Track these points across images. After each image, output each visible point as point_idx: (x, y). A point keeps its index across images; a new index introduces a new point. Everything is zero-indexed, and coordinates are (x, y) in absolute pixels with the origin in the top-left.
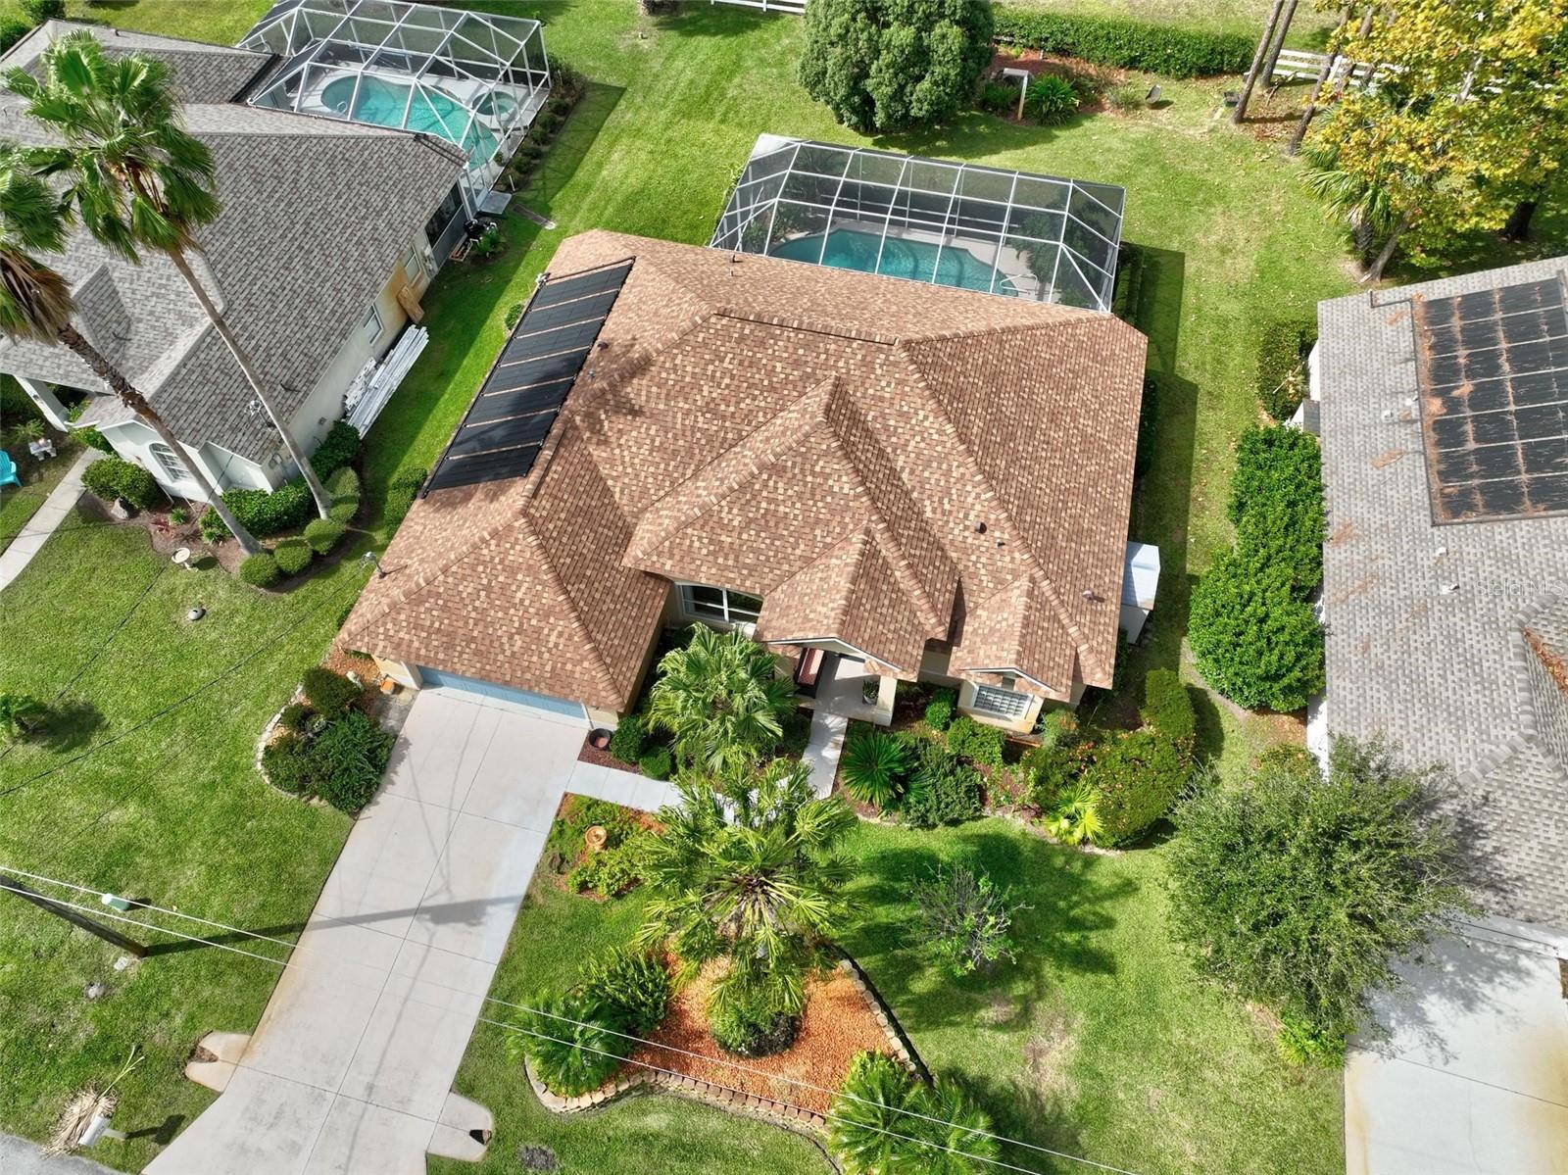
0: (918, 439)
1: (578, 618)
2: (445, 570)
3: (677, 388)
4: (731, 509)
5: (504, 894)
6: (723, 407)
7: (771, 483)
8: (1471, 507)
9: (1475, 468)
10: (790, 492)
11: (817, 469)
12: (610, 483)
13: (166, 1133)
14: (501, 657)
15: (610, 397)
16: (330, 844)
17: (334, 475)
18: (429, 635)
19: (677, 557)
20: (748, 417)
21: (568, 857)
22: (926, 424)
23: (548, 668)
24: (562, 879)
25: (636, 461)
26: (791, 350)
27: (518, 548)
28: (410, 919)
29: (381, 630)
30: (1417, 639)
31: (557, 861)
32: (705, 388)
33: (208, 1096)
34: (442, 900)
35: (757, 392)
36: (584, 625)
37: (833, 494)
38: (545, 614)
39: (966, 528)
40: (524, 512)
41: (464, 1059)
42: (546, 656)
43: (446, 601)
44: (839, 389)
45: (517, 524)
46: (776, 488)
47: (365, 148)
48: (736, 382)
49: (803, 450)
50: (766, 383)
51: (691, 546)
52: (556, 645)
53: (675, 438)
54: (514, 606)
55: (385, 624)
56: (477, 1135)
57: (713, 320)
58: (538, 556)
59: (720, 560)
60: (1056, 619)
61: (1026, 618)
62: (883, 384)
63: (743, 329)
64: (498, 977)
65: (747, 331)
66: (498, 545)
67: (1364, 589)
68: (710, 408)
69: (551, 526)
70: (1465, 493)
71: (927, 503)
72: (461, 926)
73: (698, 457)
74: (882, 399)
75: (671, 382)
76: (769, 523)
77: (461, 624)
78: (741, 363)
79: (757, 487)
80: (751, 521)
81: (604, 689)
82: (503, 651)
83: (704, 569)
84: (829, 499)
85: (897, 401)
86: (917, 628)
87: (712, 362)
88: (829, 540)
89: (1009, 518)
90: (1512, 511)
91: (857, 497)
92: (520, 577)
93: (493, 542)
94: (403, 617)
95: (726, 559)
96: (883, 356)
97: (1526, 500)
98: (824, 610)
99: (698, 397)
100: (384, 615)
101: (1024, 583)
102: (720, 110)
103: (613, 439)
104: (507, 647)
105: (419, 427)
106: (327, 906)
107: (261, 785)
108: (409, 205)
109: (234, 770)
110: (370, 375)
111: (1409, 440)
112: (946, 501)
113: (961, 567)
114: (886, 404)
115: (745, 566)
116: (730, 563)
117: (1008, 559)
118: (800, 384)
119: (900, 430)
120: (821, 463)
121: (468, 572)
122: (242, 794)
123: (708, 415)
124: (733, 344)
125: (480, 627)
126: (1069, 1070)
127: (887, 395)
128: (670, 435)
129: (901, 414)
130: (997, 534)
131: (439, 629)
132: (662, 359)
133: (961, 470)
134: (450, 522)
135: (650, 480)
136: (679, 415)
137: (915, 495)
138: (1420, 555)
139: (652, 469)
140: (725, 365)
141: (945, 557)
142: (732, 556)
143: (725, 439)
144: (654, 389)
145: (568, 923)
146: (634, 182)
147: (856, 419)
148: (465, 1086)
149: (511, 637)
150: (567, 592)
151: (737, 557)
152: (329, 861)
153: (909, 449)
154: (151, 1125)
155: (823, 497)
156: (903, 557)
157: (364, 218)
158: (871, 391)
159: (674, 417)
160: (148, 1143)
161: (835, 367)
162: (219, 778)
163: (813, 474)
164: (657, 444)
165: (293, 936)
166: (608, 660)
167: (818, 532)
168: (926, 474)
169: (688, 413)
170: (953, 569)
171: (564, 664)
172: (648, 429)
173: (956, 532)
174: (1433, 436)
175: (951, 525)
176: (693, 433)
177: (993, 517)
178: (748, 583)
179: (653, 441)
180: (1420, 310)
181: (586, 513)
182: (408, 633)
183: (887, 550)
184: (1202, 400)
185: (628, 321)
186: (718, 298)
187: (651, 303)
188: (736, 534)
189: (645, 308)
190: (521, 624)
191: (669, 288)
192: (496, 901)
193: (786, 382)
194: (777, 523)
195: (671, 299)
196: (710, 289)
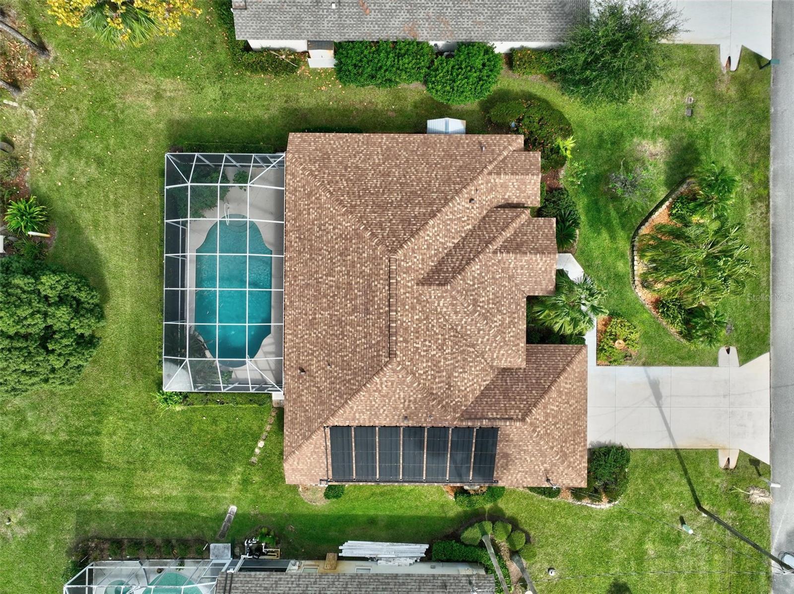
0: (438, 238)
1: (558, 377)
2: (552, 448)
3: (435, 368)
4: (496, 322)
5: (645, 375)
6: (440, 341)
7: (481, 304)
10: (484, 294)
11: (471, 283)
12: (482, 388)
13: (755, 462)
14: (578, 407)
15: (444, 403)
16: (642, 455)
17: (467, 542)
19: (518, 341)
20: (442, 327)
21: (624, 354)
22: (431, 234)
23: (578, 384)
24: (633, 353)
25: (471, 378)
26: (407, 313)
27: (538, 417)
28: (663, 409)
31: (627, 358)
32: (432, 353)
33: (742, 454)
34: (652, 399)
35: (430, 326)
36: (559, 374)
37: (481, 273)
38: (560, 392)
40: (523, 420)
41: (707, 366)
42: (575, 387)
43: (563, 442)
44: (426, 281)
45: (529, 421)
46: (483, 301)
48: (427, 338)
49: (464, 292)
50: (425, 322)
51: (513, 337)
52: (570, 383)
53: (457, 362)
54: (559, 409)
55: (576, 467)
56: (728, 351)
57: (398, 359)
58: (540, 406)
59: (516, 320)
60: (503, 161)
61: (512, 174)
62: (415, 260)
63: (401, 342)
64: (676, 364)
65: (401, 339)
66: (538, 427)
67: (446, 23)
68: (441, 348)
69: (522, 406)
71: (465, 228)
72: (660, 387)
73: (464, 348)
74: (423, 259)
75: (432, 372)
76: (497, 301)
77: (570, 431)
78: (417, 338)
79: (484, 311)
80: (498, 310)
82: (576, 407)
83: (520, 327)
84: (483, 274)
85: (422, 252)
86: (529, 223)
87: (420, 353)
88: (500, 271)
89: (465, 187)
91: (480, 261)
92: (548, 411)
93: (538, 430)
94: (572, 460)
95: (515, 318)
96: (402, 263)
99: (437, 356)
100: (573, 469)
101: (492, 178)
102: (86, 439)
103: (463, 394)
105: (413, 518)
106: (666, 444)
109: (621, 512)
112: (463, 219)
113: (489, 208)
114: (425, 257)
115: (516, 308)
116: (516, 315)
117: (482, 186)
118: (423, 304)
119: (436, 247)
120: (469, 282)
121: (551, 437)
122: (631, 503)
123: (445, 348)
124: (409, 344)
125: (569, 421)
126: (655, 142)
127: (421, 257)
128: (457, 365)
129: (428, 248)
130: (473, 193)
132: (422, 381)
133: (449, 214)
134: (520, 459)
135: (478, 368)
136: (447, 363)
137: (463, 235)
139: (473, 369)
140: (419, 346)
141: (487, 215)
142: (514, 316)
143: (454, 336)
144: (437, 380)
145: (650, 345)
147: (437, 269)
148: (715, 362)
149: (571, 406)
150: (549, 387)
151: (513, 313)
152: (649, 452)
153: (443, 241)
154: (755, 470)
155: (483, 277)
156: (501, 234)
158: (420, 266)
159: (448, 365)
160: (760, 467)
161: (412, 287)
162: (625, 517)
163: (474, 285)
164: (461, 370)
165: (681, 452)
166: (569, 358)
167: (498, 277)
168: (453, 231)
169: (445, 359)
170: (491, 211)
171: (576, 377)
172: (456, 377)
173: (475, 212)
175: (473, 215)
176: (454, 353)
177: (466, 196)
178: (523, 305)
179: (461, 373)
181: (505, 393)
183: (499, 242)
185: (386, 412)
186: (373, 364)
187: (373, 403)
188: (505, 316)
189: (377, 405)
190: (566, 403)
191: (364, 396)
192: (648, 377)
193: (422, 311)
194: (498, 297)
195: (375, 391)
196: (360, 373)
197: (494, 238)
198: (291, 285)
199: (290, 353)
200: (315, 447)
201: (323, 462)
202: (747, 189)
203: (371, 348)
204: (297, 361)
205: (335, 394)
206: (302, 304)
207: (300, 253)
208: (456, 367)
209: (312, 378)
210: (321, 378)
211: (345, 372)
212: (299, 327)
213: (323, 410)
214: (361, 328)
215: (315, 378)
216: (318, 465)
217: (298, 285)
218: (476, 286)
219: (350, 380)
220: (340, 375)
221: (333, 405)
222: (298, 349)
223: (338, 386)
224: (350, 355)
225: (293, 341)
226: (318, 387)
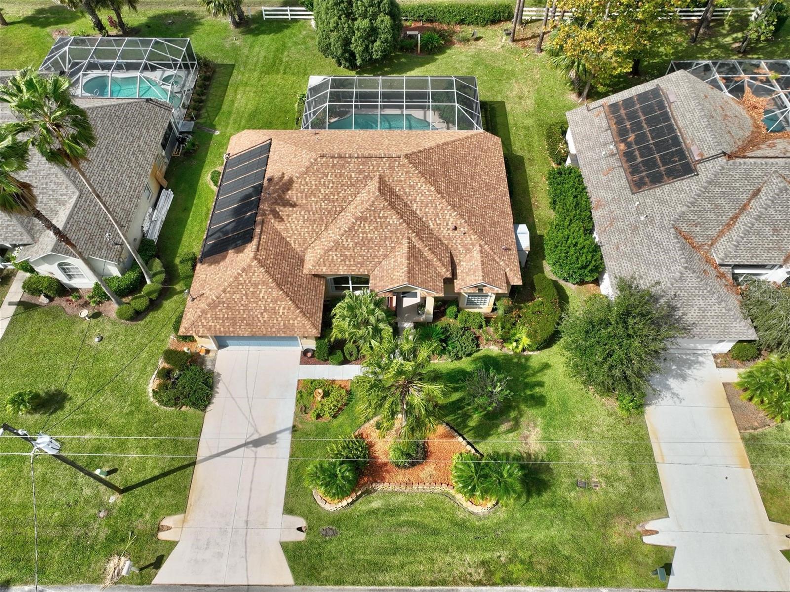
0: (420, 195)
1: (291, 300)
2: (224, 291)
4: (347, 240)
5: (283, 428)
6: (332, 197)
7: (362, 225)
8: (645, 184)
9: (643, 168)
10: (371, 228)
11: (381, 215)
12: (288, 239)
13: (158, 563)
16: (196, 425)
17: (150, 263)
18: (223, 321)
19: (328, 265)
20: (344, 199)
21: (308, 406)
22: (422, 188)
23: (282, 324)
24: (308, 416)
25: (298, 227)
26: (357, 167)
27: (256, 274)
28: (243, 448)
29: (200, 323)
30: (636, 240)
31: (303, 408)
32: (322, 190)
33: (172, 545)
34: (256, 437)
35: (346, 188)
36: (294, 302)
37: (390, 225)
38: (275, 301)
39: (448, 229)
40: (255, 258)
41: (285, 500)
42: (280, 319)
43: (228, 305)
44: (381, 180)
45: (253, 264)
46: (365, 227)
47: (124, 109)
49: (373, 208)
50: (349, 183)
51: (333, 259)
52: (283, 313)
53: (313, 214)
54: (260, 300)
56: (300, 529)
57: (319, 159)
58: (266, 276)
59: (347, 263)
60: (494, 260)
61: (482, 261)
62: (400, 174)
63: (333, 161)
64: (291, 463)
65: (335, 162)
66: (246, 275)
67: (611, 225)
68: (326, 198)
69: (268, 262)
70: (642, 179)
71: (430, 222)
72: (268, 446)
73: (325, 221)
74: (401, 181)
76: (365, 242)
77: (237, 313)
78: (336, 176)
79: (356, 228)
80: (356, 243)
81: (309, 328)
82: (260, 321)
83: (341, 268)
84: (389, 227)
85: (407, 181)
86: (439, 274)
87: (323, 178)
88: (393, 245)
89: (466, 222)
90: (661, 182)
91: (401, 224)
92: (260, 287)
93: (244, 274)
94: (209, 316)
95: (350, 262)
97: (665, 177)
98: (399, 274)
100: (200, 317)
101: (478, 248)
104: (261, 319)
105: (181, 235)
106: (203, 451)
107: (155, 407)
108: (152, 132)
109: (140, 404)
110: (151, 215)
111: (614, 162)
113: (450, 246)
114: (403, 183)
115: (359, 263)
116: (352, 263)
118: (364, 181)
120: (382, 213)
121: (235, 289)
122: (147, 413)
123: (326, 202)
125: (247, 313)
126: (540, 442)
128: (311, 214)
129: (411, 186)
130: (462, 229)
131: (227, 318)
132: (299, 180)
134: (219, 270)
135: (306, 235)
137: (424, 219)
138: (630, 207)
139: (306, 230)
140: (329, 178)
141: (442, 243)
142: (352, 260)
143: (336, 211)
144: (299, 194)
145: (315, 433)
146: (251, 107)
147: (392, 192)
148: (289, 510)
149: (262, 314)
150: (283, 289)
151: (354, 260)
152: (198, 432)
154: (149, 563)
155: (386, 227)
156: (426, 246)
157: (133, 142)
158: (395, 179)
160: (151, 570)
161: (378, 171)
162: (133, 408)
163: (380, 218)
164: (306, 218)
165: (191, 468)
166: (308, 315)
167: (387, 242)
168: (427, 210)
169: (317, 202)
170: (447, 248)
171: (289, 321)
172: (300, 212)
173: (445, 232)
174: (624, 159)
176: (321, 210)
178: (361, 270)
179: (304, 217)
180: (606, 108)
181: (281, 254)
182: (213, 322)
183: (419, 244)
184: (527, 162)
185: (277, 167)
187: (286, 157)
188: (351, 250)
189: (284, 160)
190: (265, 308)
191: (292, 150)
192: (280, 432)
193: (357, 181)
194: (368, 242)
195: (295, 154)
197: (421, 239)
200: (257, 140)
202: (500, 557)
208: (309, 212)
216: (242, 147)
218: (378, 220)
220: (311, 142)
223: (302, 142)
224: (326, 145)
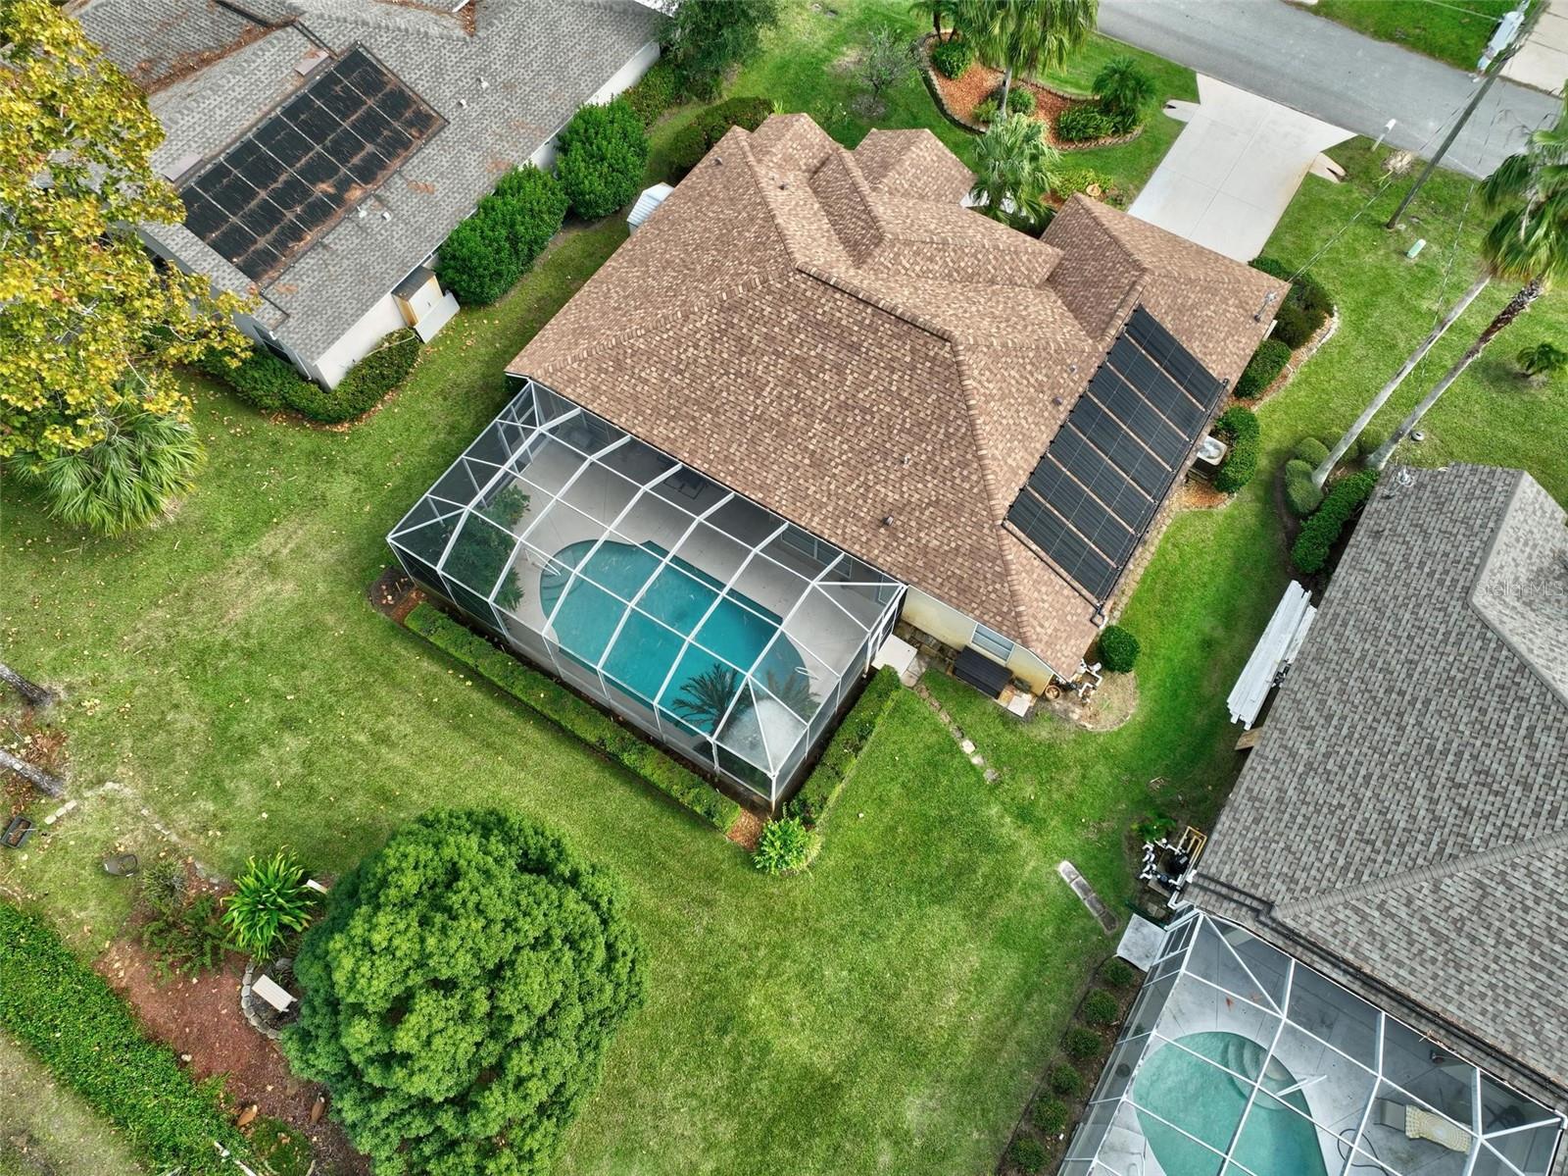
0: (807, 228)
3: (998, 320)
8: (418, 113)
9: (386, 133)
10: (926, 223)
11: (900, 222)
12: (1065, 308)
22: (796, 229)
24: (1116, 192)
25: (1041, 308)
31: (1117, 201)
32: (974, 310)
33: (1328, 153)
37: (893, 210)
40: (1144, 270)
45: (1150, 268)
46: (936, 228)
48: (946, 302)
56: (1171, 107)
57: (957, 333)
58: (1133, 251)
59: (987, 225)
60: (752, 147)
62: (821, 254)
63: (932, 318)
65: (928, 316)
67: (523, 125)
68: (972, 302)
69: (1121, 269)
70: (410, 124)
71: (815, 208)
74: (826, 250)
75: (1004, 324)
78: (938, 307)
83: (1001, 227)
84: (897, 210)
85: (814, 245)
86: (859, 153)
87: (964, 317)
90: (402, 92)
92: (1147, 251)
96: (814, 263)
97: (386, 90)
99: (981, 309)
101: (767, 162)
103: (1060, 323)
111: (396, 189)
112: (801, 204)
114: (824, 247)
117: (771, 174)
119: (819, 235)
120: (896, 222)
124: (942, 316)
127: (821, 249)
129: (814, 240)
133: (781, 207)
135: (1031, 296)
136: (1000, 309)
137: (823, 214)
139: (1029, 300)
140: (952, 312)
141: (814, 189)
147: (852, 244)
148: (1179, 124)
150: (1111, 236)
152: (1274, 239)
153: (816, 227)
154: (1359, 151)
155: (901, 212)
156: (852, 178)
158: (833, 255)
159: (1004, 310)
160: (1356, 145)
162: (1364, 309)
163: (904, 221)
164: (1022, 307)
168: (809, 216)
169: (992, 307)
172: (1028, 315)
173: (800, 193)
174: (381, 176)
175: (803, 197)
177: (771, 188)
179: (1025, 309)
180: (266, 279)
181: (1090, 285)
183: (863, 181)
185: (1030, 420)
186: (942, 377)
187: (1004, 422)
189: (1011, 422)
191: (985, 423)
195: (987, 402)
196: (944, 408)
197: (853, 185)
198: (733, 474)
199: (844, 533)
200: (1027, 572)
201: (1061, 586)
203: (913, 369)
204: (864, 526)
205: (956, 474)
206: (775, 467)
207: (694, 430)
208: (1013, 308)
209: (908, 509)
210: (916, 490)
211: (928, 436)
212: (810, 492)
213: (973, 513)
214: (875, 372)
215: (909, 502)
216: (1062, 600)
217: (742, 459)
218: (908, 221)
219: (947, 435)
220: (929, 448)
221: (972, 487)
222: (846, 513)
223: (946, 462)
224: (907, 413)
225: (826, 517)
226: (929, 505)
